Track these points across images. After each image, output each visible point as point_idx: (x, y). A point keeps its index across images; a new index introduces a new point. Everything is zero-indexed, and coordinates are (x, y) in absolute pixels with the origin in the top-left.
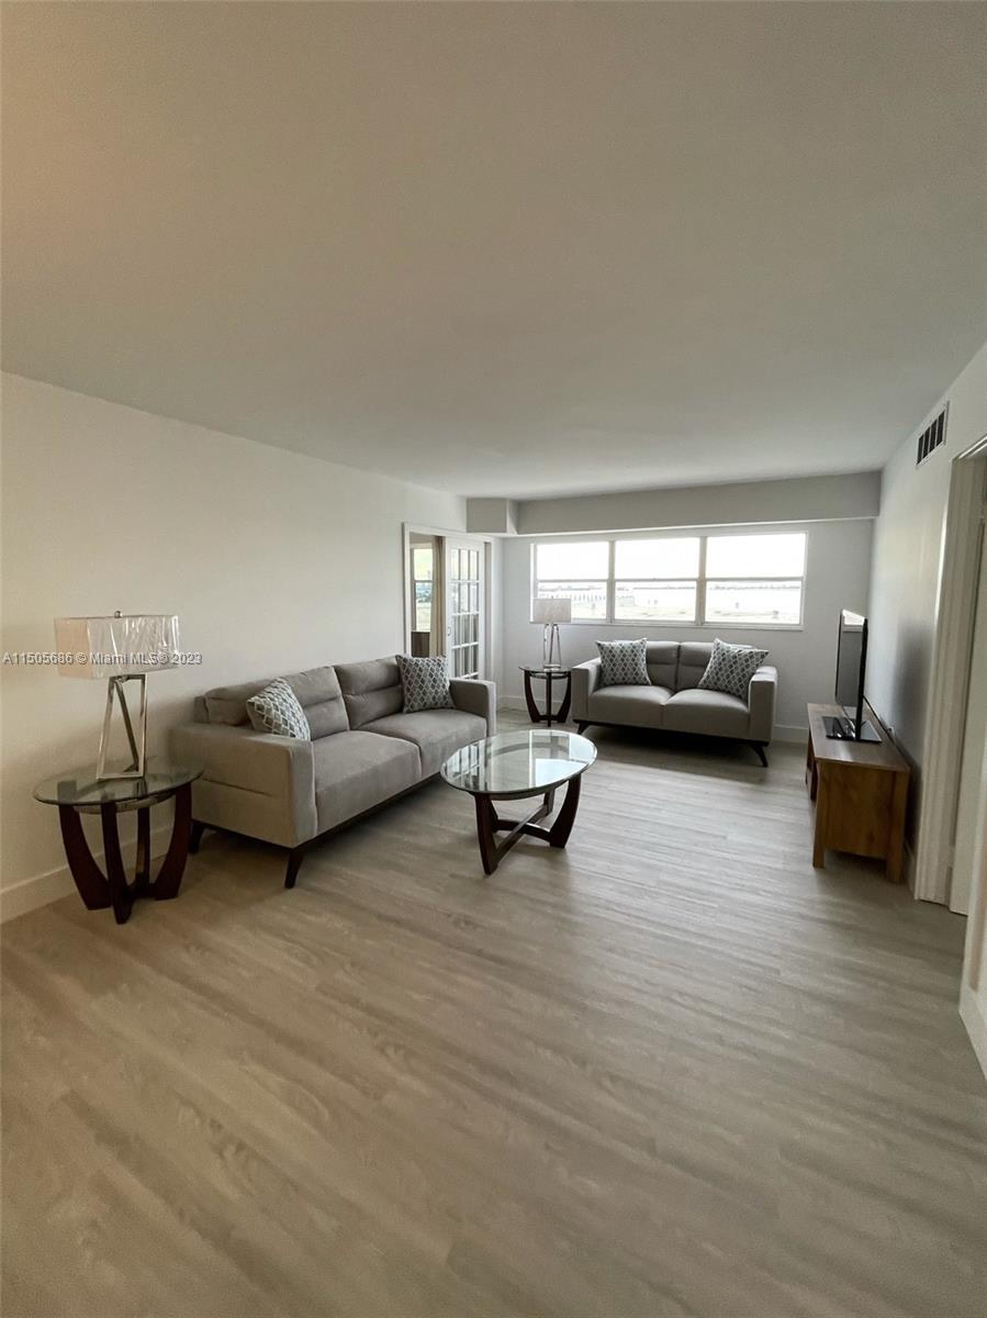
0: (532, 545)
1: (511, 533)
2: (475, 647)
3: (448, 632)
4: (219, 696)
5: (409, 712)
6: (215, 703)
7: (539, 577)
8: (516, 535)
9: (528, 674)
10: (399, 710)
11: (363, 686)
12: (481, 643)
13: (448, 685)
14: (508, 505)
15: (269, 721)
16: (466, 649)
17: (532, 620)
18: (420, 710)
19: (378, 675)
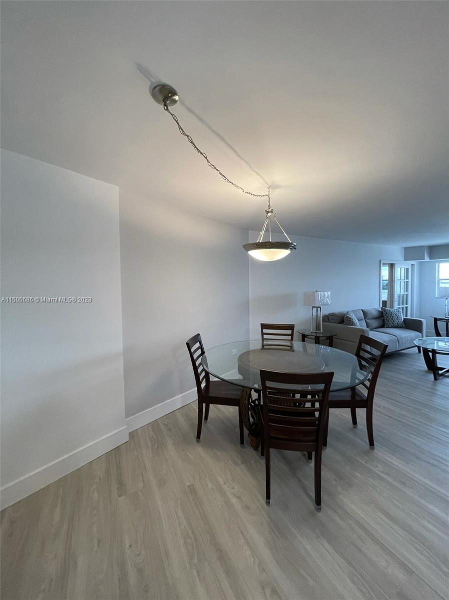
0: (437, 264)
1: (427, 259)
2: (407, 308)
3: (395, 300)
4: (333, 315)
5: (387, 327)
6: (332, 317)
7: (440, 278)
8: (429, 260)
9: (436, 320)
10: (383, 326)
11: (370, 317)
12: (409, 306)
13: (403, 319)
14: (426, 249)
15: (352, 322)
16: (403, 308)
17: (436, 296)
18: (392, 327)
19: (375, 313)
